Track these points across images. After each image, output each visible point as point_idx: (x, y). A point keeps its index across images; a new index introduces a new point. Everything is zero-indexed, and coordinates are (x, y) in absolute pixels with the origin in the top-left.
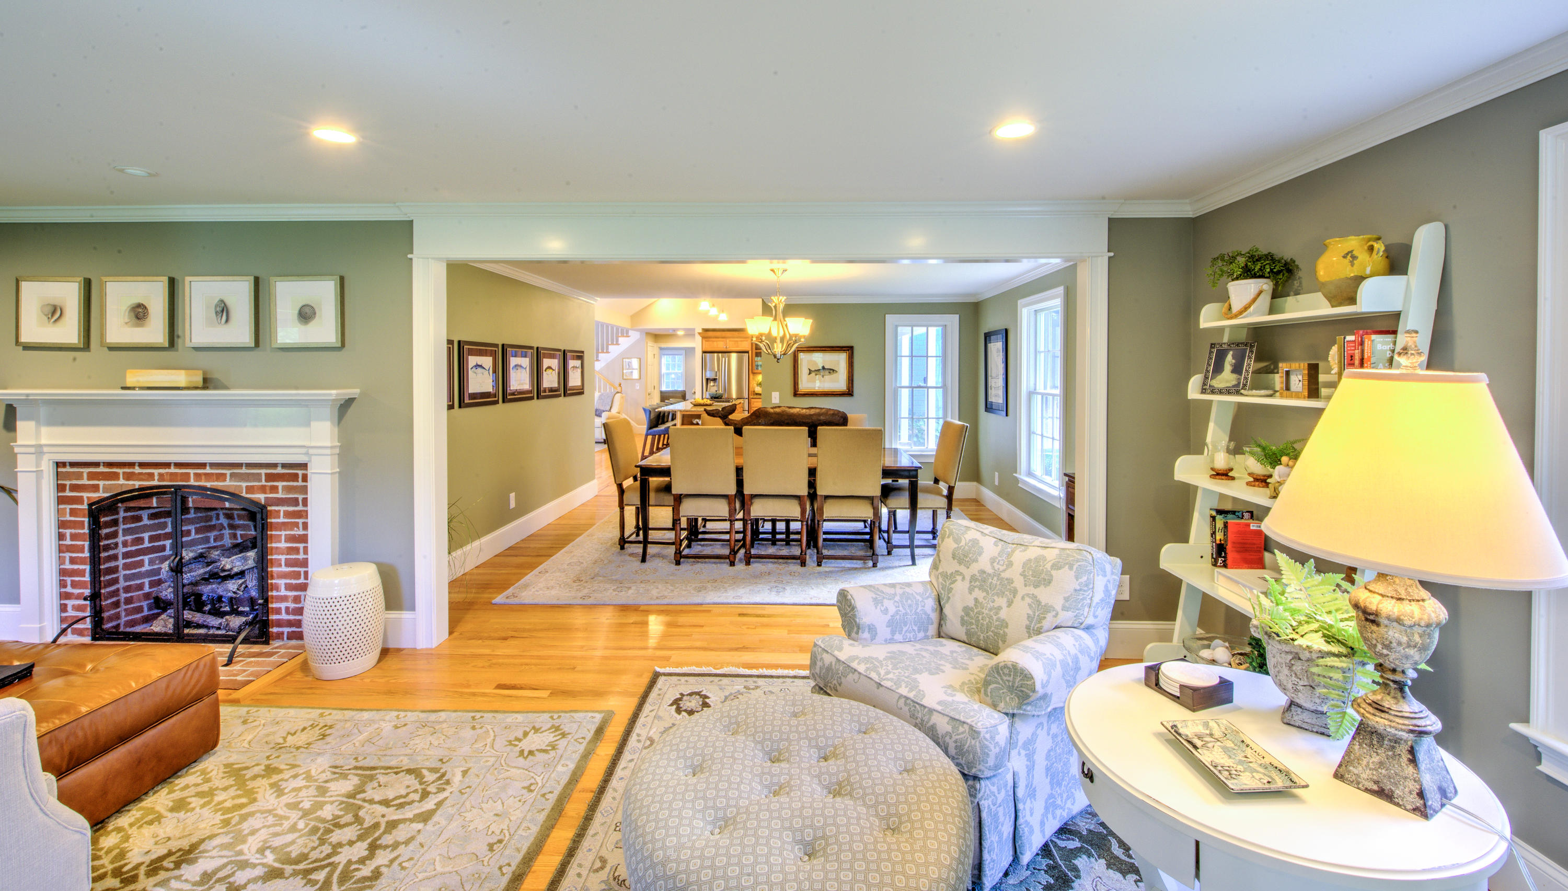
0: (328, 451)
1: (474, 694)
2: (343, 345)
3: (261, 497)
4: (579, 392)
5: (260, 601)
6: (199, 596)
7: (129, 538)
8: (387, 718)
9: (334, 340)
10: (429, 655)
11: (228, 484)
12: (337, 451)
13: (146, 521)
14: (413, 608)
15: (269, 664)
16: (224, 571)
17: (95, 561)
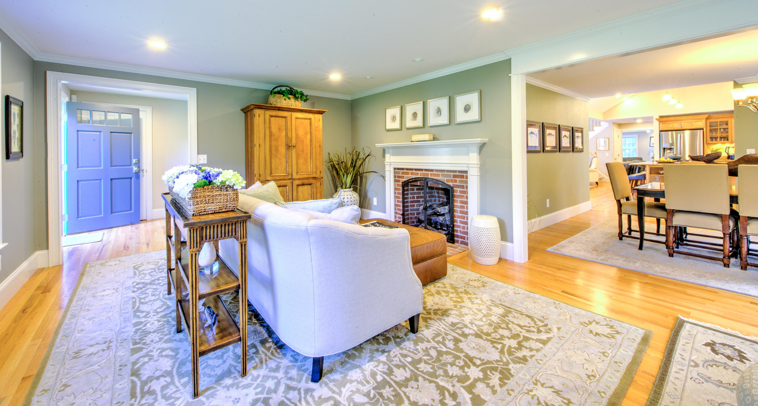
0: (476, 166)
1: (551, 291)
2: (481, 120)
3: (451, 184)
4: (581, 151)
5: (452, 226)
6: (431, 220)
7: (411, 196)
8: (509, 287)
9: (478, 118)
10: (520, 265)
11: (440, 178)
12: (479, 166)
13: (415, 191)
14: (512, 242)
15: (456, 251)
16: (438, 212)
17: (404, 202)
